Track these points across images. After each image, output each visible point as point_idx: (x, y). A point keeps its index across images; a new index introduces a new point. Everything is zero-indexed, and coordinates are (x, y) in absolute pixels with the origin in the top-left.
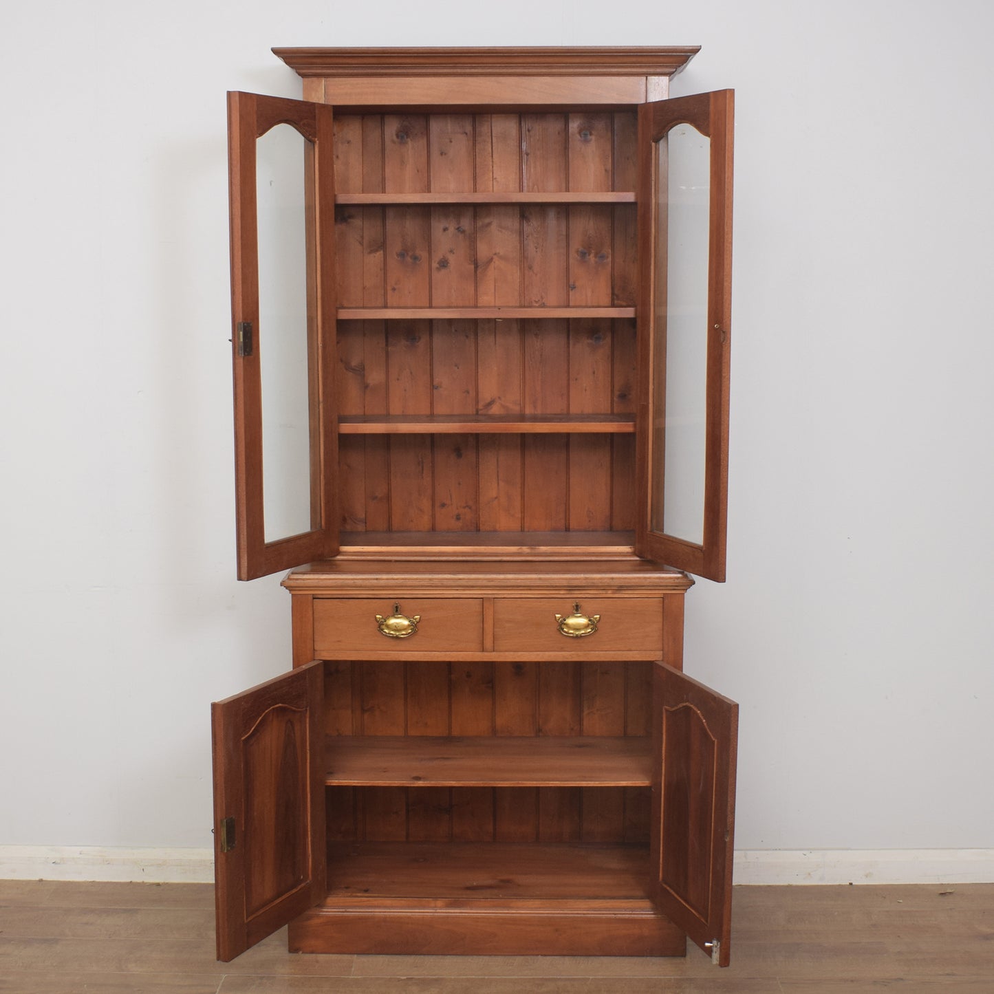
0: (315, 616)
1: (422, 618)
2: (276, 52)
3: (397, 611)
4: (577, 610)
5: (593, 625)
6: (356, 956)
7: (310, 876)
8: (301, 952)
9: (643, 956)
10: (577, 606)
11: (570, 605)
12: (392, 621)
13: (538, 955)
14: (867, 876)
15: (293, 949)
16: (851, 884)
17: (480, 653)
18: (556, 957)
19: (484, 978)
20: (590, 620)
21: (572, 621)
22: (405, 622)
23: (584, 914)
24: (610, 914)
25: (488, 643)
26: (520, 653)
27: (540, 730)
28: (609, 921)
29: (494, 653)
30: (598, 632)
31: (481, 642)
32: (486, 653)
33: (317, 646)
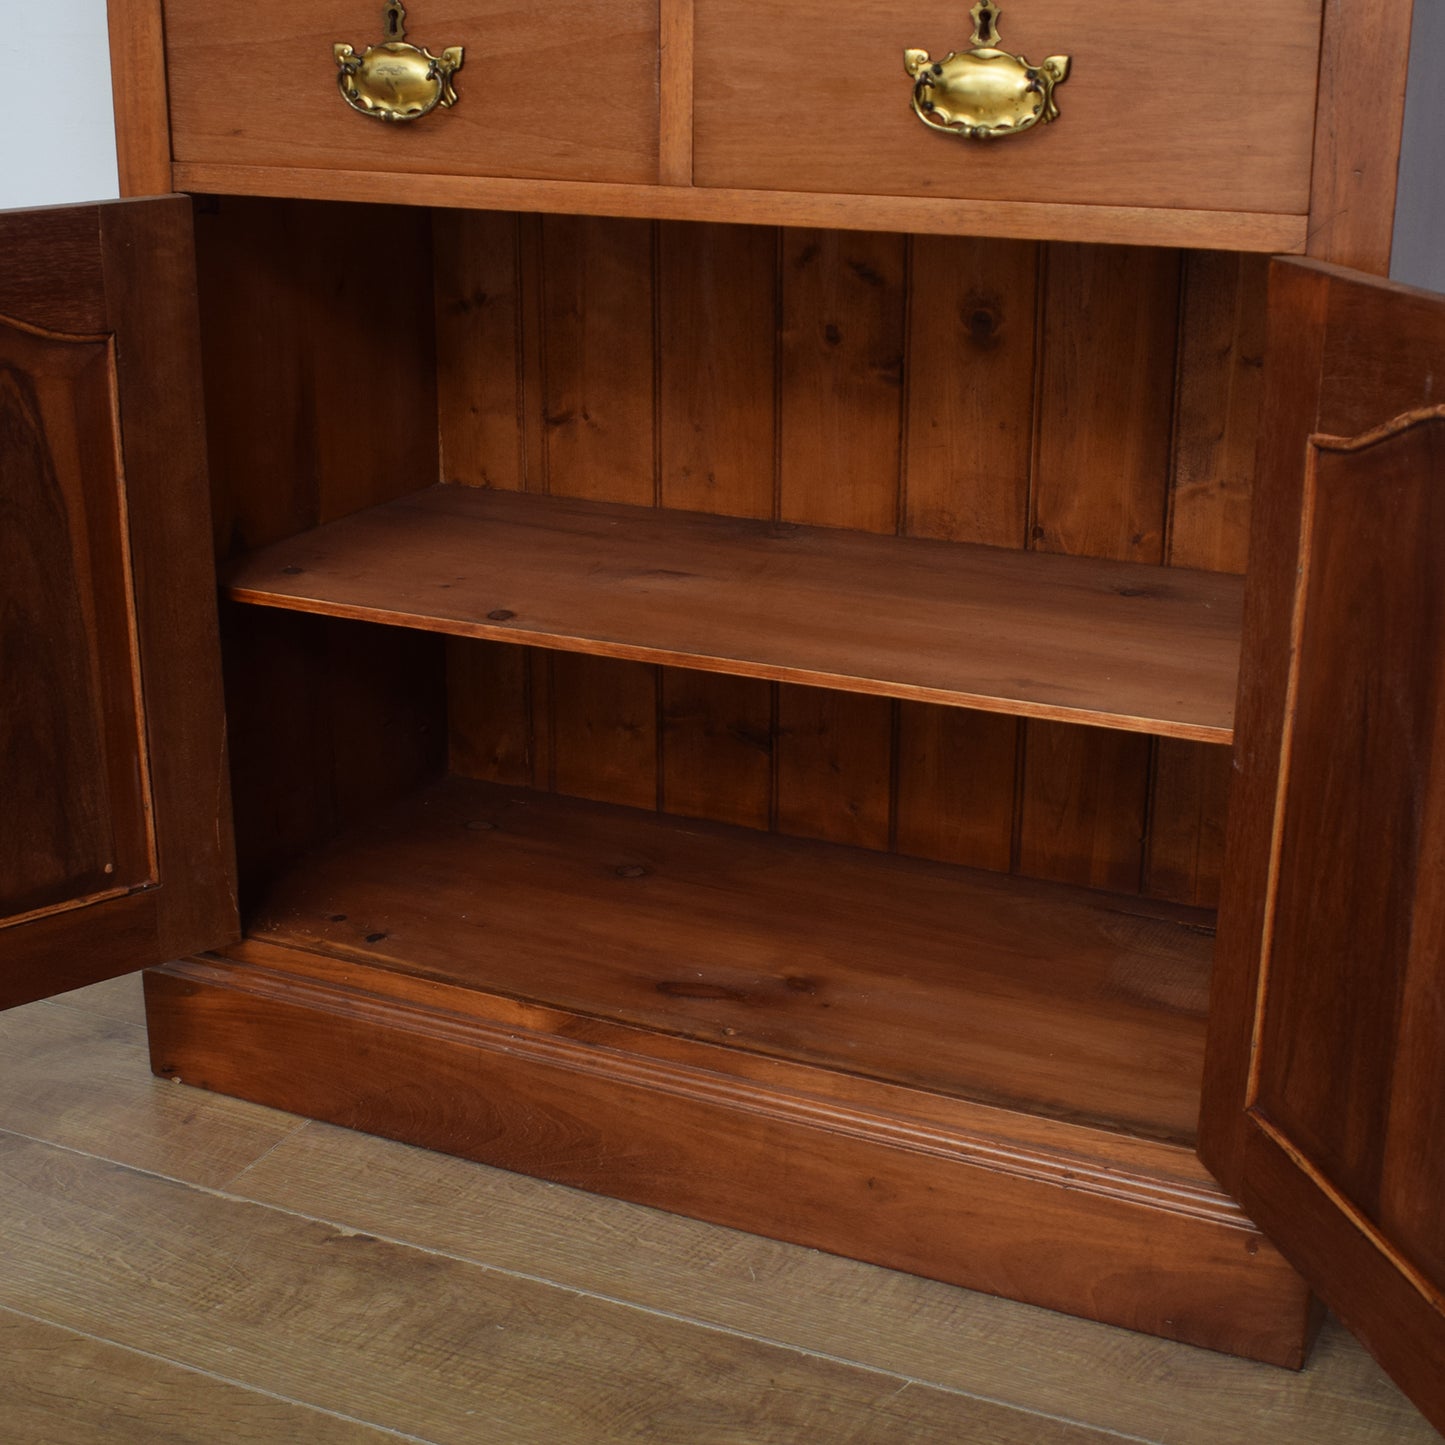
0: (171, 45)
1: (469, 56)
3: (394, 29)
4: (985, 33)
5: (1045, 90)
6: (308, 1121)
7: (154, 870)
8: (178, 1080)
9: (1152, 1334)
10: (985, 15)
11: (958, 9)
12: (381, 65)
13: (809, 1246)
15: (163, 1068)
17: (644, 190)
18: (863, 1268)
19: (576, 1295)
20: (1030, 75)
21: (969, 76)
22: (420, 69)
23: (965, 1151)
24: (1052, 1170)
25: (676, 154)
26: (779, 196)
27: (1038, 532)
28: (1041, 1192)
29: (693, 193)
30: (1059, 124)
31: (654, 149)
32: (669, 192)
33: (177, 148)
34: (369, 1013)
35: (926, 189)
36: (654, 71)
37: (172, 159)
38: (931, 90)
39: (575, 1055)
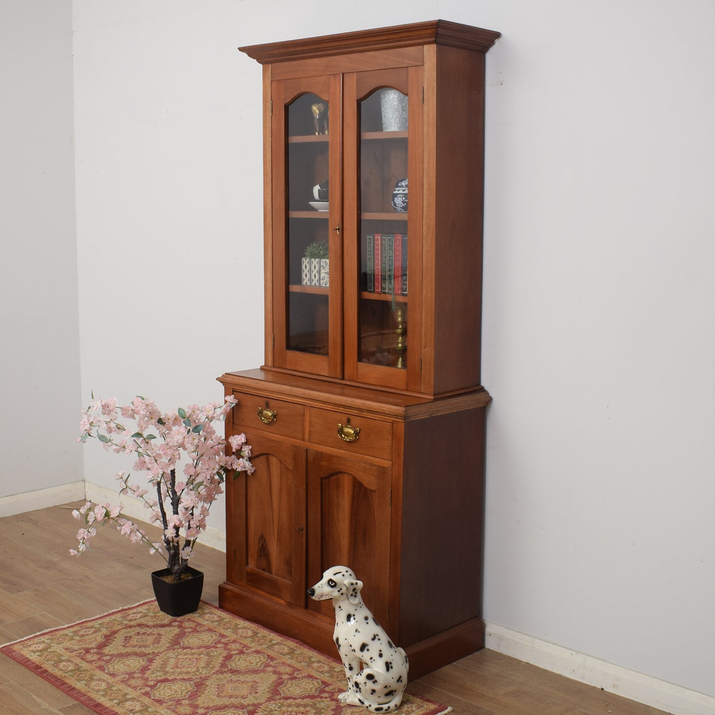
1: (277, 413)
2: (242, 49)
3: (267, 406)
4: (348, 423)
5: (357, 434)
10: (348, 421)
11: (345, 418)
12: (265, 412)
14: (614, 686)
16: (603, 689)
17: (302, 442)
20: (354, 431)
21: (346, 430)
22: (270, 414)
25: (307, 438)
26: (321, 446)
29: (309, 443)
30: (359, 440)
31: (304, 434)
32: (305, 442)
33: (234, 421)
34: (256, 598)
35: (341, 448)
36: (303, 421)
37: (233, 423)
38: (341, 431)
39: (289, 610)
